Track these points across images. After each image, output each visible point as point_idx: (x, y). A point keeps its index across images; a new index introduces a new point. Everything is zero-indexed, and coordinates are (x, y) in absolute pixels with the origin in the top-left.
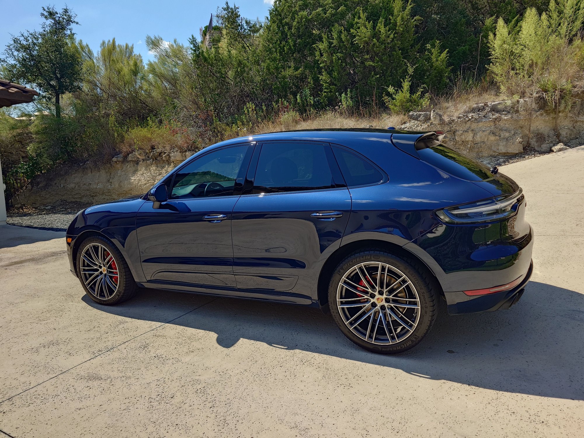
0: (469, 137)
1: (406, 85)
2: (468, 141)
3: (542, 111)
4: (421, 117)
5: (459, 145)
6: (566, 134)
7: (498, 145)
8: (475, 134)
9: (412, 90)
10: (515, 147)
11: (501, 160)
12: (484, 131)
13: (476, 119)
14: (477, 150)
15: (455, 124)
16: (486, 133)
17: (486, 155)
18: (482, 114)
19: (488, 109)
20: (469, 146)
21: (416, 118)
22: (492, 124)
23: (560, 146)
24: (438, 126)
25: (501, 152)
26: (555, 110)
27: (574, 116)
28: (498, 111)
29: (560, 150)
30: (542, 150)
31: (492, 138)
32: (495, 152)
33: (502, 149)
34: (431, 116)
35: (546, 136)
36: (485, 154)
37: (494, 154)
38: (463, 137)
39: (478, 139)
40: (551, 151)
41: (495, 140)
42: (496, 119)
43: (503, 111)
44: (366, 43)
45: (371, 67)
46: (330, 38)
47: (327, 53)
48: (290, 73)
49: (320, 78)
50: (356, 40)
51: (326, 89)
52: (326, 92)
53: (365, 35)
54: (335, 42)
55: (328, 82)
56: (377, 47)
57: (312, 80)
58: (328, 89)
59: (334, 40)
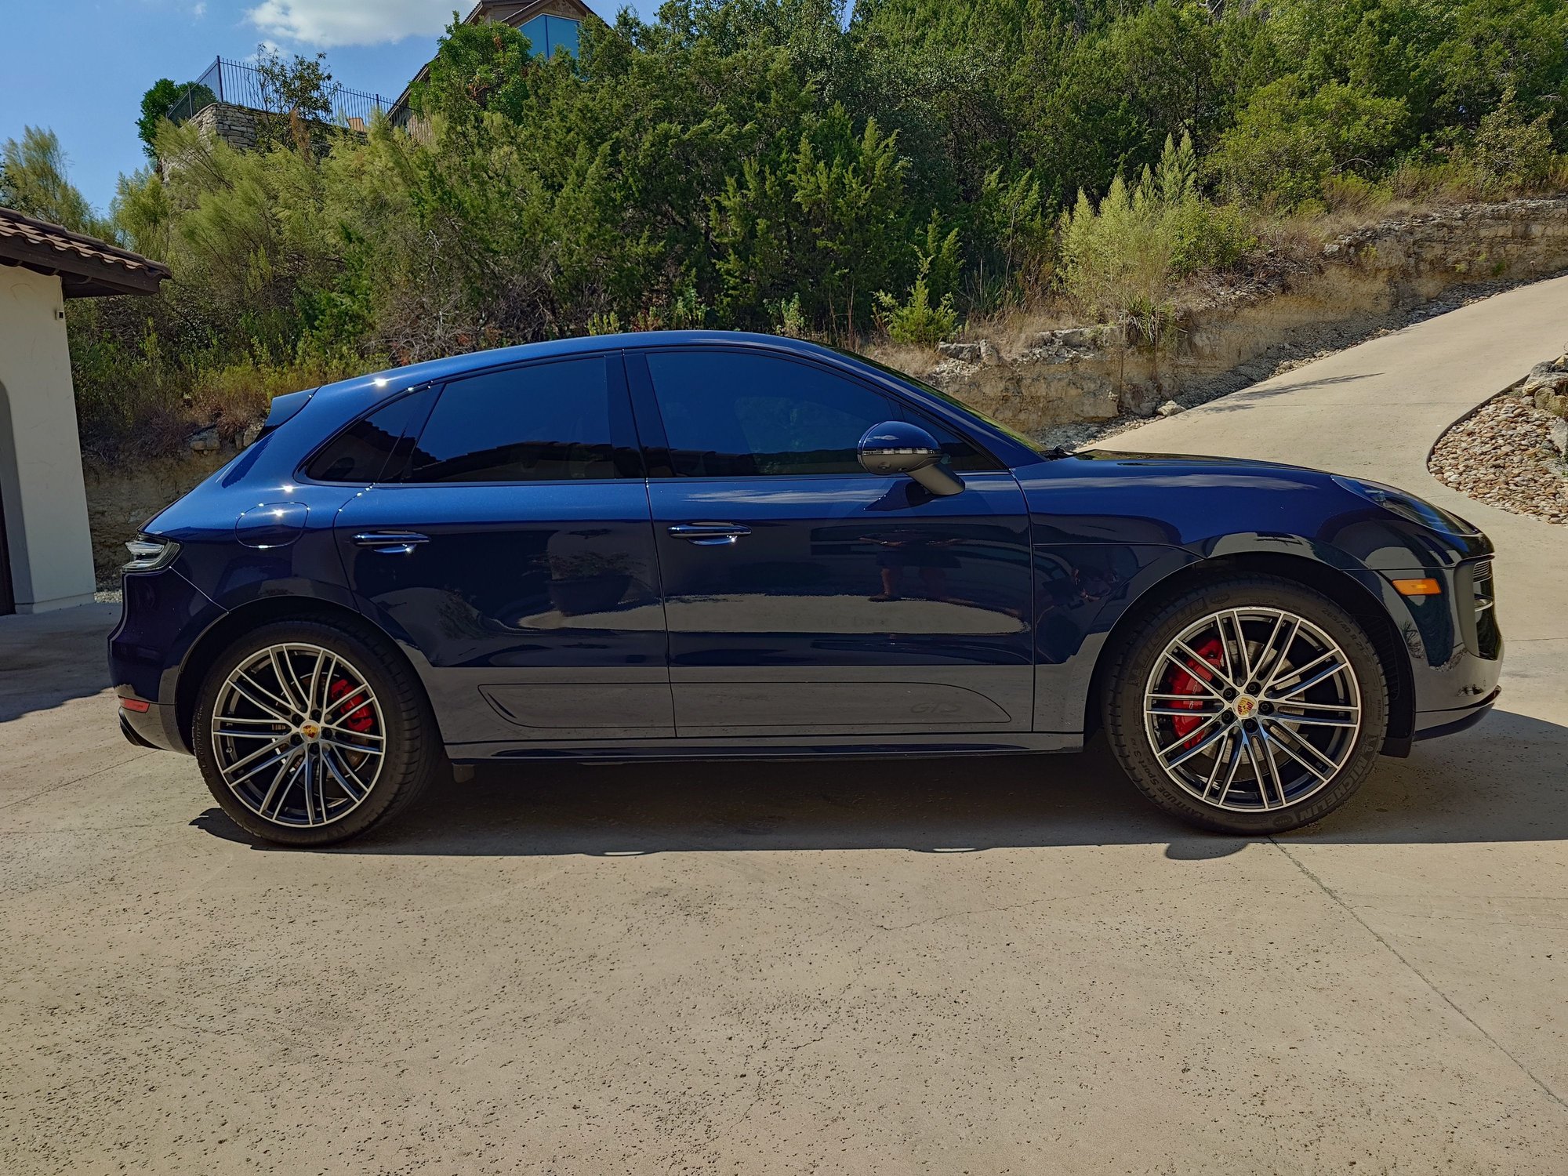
0: (1041, 389)
1: (920, 293)
2: (1039, 397)
3: (1133, 349)
4: (965, 353)
5: (1027, 403)
6: (1169, 385)
7: (1083, 404)
8: (1049, 385)
9: (933, 302)
10: (1108, 410)
11: (1092, 429)
12: (1059, 380)
13: (1045, 359)
14: (1052, 412)
15: (1018, 367)
16: (1064, 383)
17: (1066, 421)
18: (1053, 350)
19: (1058, 342)
20: (1041, 405)
21: (956, 355)
22: (1069, 367)
23: (1170, 405)
24: (996, 370)
25: (1087, 415)
26: (1152, 347)
27: (1174, 357)
28: (1074, 346)
29: (1173, 413)
30: (1143, 413)
31: (1073, 392)
32: (1077, 415)
33: (1089, 411)
34: (982, 350)
35: (1143, 390)
36: (1065, 419)
37: (1077, 419)
38: (1032, 389)
39: (1053, 394)
40: (1155, 414)
41: (1077, 396)
42: (1072, 359)
43: (1081, 346)
44: (818, 203)
45: (827, 251)
46: (741, 185)
47: (738, 217)
48: (639, 250)
49: (717, 267)
50: (798, 197)
51: (734, 288)
52: (731, 296)
53: (819, 187)
54: (752, 195)
55: (737, 274)
56: (842, 214)
57: (694, 269)
58: (738, 290)
59: (750, 190)
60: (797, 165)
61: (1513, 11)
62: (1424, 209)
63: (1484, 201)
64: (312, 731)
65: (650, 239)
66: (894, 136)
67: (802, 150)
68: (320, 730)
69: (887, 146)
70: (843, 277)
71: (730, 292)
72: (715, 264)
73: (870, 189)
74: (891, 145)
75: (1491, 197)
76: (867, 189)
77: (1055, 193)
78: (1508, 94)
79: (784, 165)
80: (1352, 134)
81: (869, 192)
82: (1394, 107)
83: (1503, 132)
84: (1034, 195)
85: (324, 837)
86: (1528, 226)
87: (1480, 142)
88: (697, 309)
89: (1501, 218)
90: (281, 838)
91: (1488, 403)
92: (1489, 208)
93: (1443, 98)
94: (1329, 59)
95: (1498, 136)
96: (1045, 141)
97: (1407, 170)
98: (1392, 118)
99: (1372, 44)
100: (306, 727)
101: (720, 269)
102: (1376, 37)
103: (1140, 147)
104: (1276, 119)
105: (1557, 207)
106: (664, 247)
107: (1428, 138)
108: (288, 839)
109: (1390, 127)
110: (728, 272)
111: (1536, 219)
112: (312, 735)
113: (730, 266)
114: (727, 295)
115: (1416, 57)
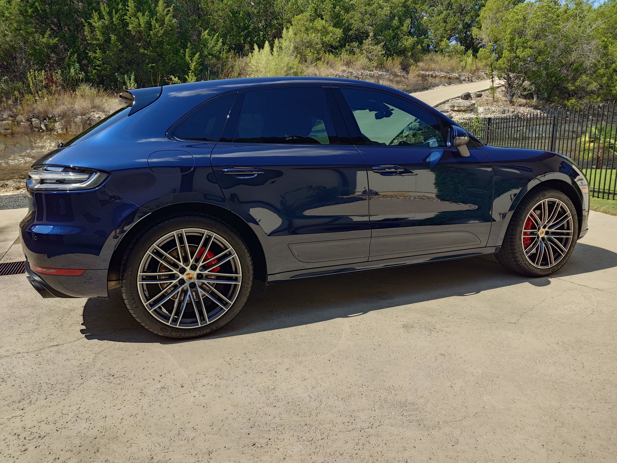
44: (140, 32)
45: (144, 54)
46: (101, 17)
47: (101, 32)
48: (44, 40)
49: (89, 55)
50: (130, 27)
51: (98, 66)
52: (97, 69)
53: (140, 25)
54: (107, 23)
55: (100, 59)
56: (151, 38)
57: (76, 54)
58: (101, 67)
59: (105, 20)
60: (128, 12)
61: (372, 5)
62: (351, 70)
63: (367, 70)
64: (191, 276)
65: (50, 36)
66: (172, 7)
67: (130, 5)
68: (195, 276)
69: (169, 11)
70: (152, 67)
71: (97, 68)
72: (88, 53)
73: (164, 29)
74: (171, 10)
75: (368, 69)
76: (162, 29)
77: (227, 44)
78: (371, 34)
79: (121, 11)
80: (327, 39)
81: (163, 30)
82: (339, 32)
83: (371, 47)
84: (220, 44)
85: (208, 331)
86: (378, 80)
87: (364, 49)
88: (79, 74)
89: (372, 77)
90: (183, 335)
91: (394, 139)
92: (369, 72)
93: (351, 32)
94: (316, 10)
95: (369, 48)
96: (220, 22)
97: (345, 56)
98: (339, 36)
99: (331, 8)
100: (187, 274)
101: (91, 56)
102: (332, 5)
103: (249, 31)
104: (303, 29)
105: (386, 75)
106: (57, 41)
107: (348, 45)
108: (187, 335)
109: (338, 39)
110: (95, 58)
111: (381, 78)
112: (190, 278)
113: (97, 55)
114: (95, 69)
115: (344, 15)
